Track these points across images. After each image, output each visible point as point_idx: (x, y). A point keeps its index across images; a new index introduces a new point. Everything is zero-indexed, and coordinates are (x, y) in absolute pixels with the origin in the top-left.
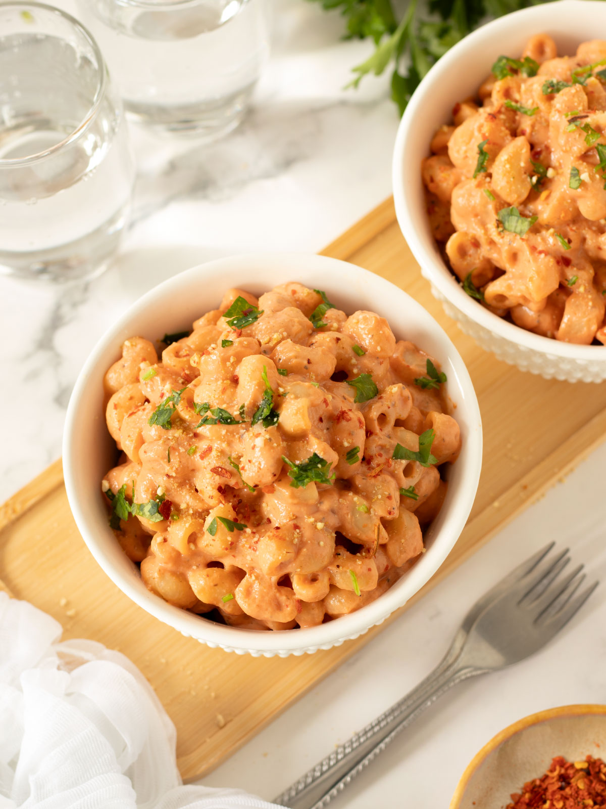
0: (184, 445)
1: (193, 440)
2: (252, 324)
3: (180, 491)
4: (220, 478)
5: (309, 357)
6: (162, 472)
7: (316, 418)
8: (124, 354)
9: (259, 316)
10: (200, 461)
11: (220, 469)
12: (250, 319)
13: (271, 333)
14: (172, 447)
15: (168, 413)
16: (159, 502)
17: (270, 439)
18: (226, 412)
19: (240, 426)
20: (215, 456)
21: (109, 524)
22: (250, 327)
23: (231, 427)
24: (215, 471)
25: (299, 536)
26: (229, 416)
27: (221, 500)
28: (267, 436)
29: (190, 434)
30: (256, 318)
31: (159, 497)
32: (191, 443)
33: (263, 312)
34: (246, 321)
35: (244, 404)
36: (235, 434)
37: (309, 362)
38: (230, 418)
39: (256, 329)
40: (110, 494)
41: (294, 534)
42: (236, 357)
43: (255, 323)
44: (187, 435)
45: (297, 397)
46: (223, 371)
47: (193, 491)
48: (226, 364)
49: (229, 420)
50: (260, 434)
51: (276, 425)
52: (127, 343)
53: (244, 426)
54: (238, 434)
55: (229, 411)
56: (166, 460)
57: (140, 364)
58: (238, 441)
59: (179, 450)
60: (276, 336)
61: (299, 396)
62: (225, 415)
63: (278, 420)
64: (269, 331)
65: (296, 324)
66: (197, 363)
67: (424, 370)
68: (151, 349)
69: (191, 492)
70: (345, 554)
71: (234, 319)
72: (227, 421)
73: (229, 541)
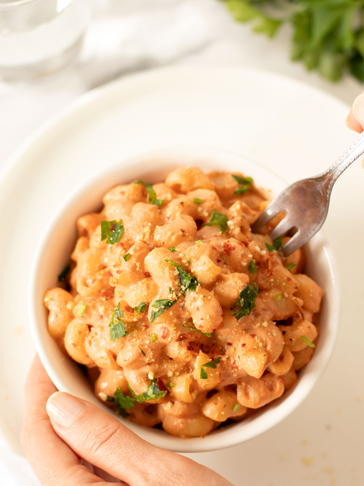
0: (146, 338)
1: (148, 330)
2: (123, 233)
3: (162, 367)
4: (184, 342)
5: (180, 228)
6: (144, 364)
7: (216, 261)
8: (50, 307)
9: (122, 225)
10: (164, 340)
11: (181, 337)
12: (119, 231)
13: (140, 230)
14: (140, 345)
15: (120, 326)
16: (155, 384)
17: (204, 296)
18: (163, 300)
19: (178, 302)
20: (173, 331)
21: (121, 417)
22: (124, 236)
23: (174, 307)
24: (180, 339)
25: (259, 340)
26: (167, 301)
27: (193, 353)
28: (202, 296)
29: (142, 328)
30: (122, 227)
31: (152, 381)
32: (149, 334)
33: (121, 221)
34: (117, 233)
35: (169, 287)
36: (178, 309)
37: (183, 231)
38: (169, 302)
39: (128, 234)
40: (110, 399)
41: (255, 341)
42: (139, 261)
43: (125, 231)
44: (141, 330)
45: (197, 259)
46: (137, 276)
47: (169, 361)
48: (136, 270)
49: (170, 304)
50: (195, 298)
51: (199, 284)
52: (46, 299)
53: (180, 300)
54: (180, 308)
55: (163, 298)
56: (142, 356)
57: (66, 306)
58: (183, 312)
59: (146, 343)
60: (147, 230)
61: (198, 257)
62: (165, 302)
63: (197, 281)
64: (138, 230)
65: (150, 213)
66: (117, 283)
67: (235, 183)
68: (63, 292)
69: (169, 363)
70: (287, 329)
71: (109, 238)
72: (168, 305)
73: (218, 375)
